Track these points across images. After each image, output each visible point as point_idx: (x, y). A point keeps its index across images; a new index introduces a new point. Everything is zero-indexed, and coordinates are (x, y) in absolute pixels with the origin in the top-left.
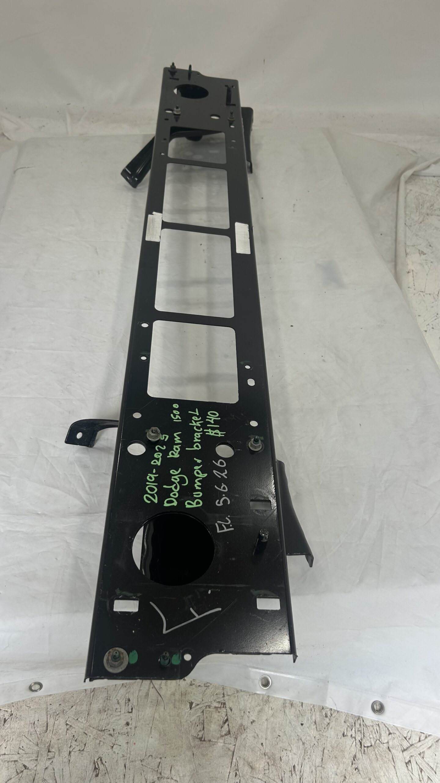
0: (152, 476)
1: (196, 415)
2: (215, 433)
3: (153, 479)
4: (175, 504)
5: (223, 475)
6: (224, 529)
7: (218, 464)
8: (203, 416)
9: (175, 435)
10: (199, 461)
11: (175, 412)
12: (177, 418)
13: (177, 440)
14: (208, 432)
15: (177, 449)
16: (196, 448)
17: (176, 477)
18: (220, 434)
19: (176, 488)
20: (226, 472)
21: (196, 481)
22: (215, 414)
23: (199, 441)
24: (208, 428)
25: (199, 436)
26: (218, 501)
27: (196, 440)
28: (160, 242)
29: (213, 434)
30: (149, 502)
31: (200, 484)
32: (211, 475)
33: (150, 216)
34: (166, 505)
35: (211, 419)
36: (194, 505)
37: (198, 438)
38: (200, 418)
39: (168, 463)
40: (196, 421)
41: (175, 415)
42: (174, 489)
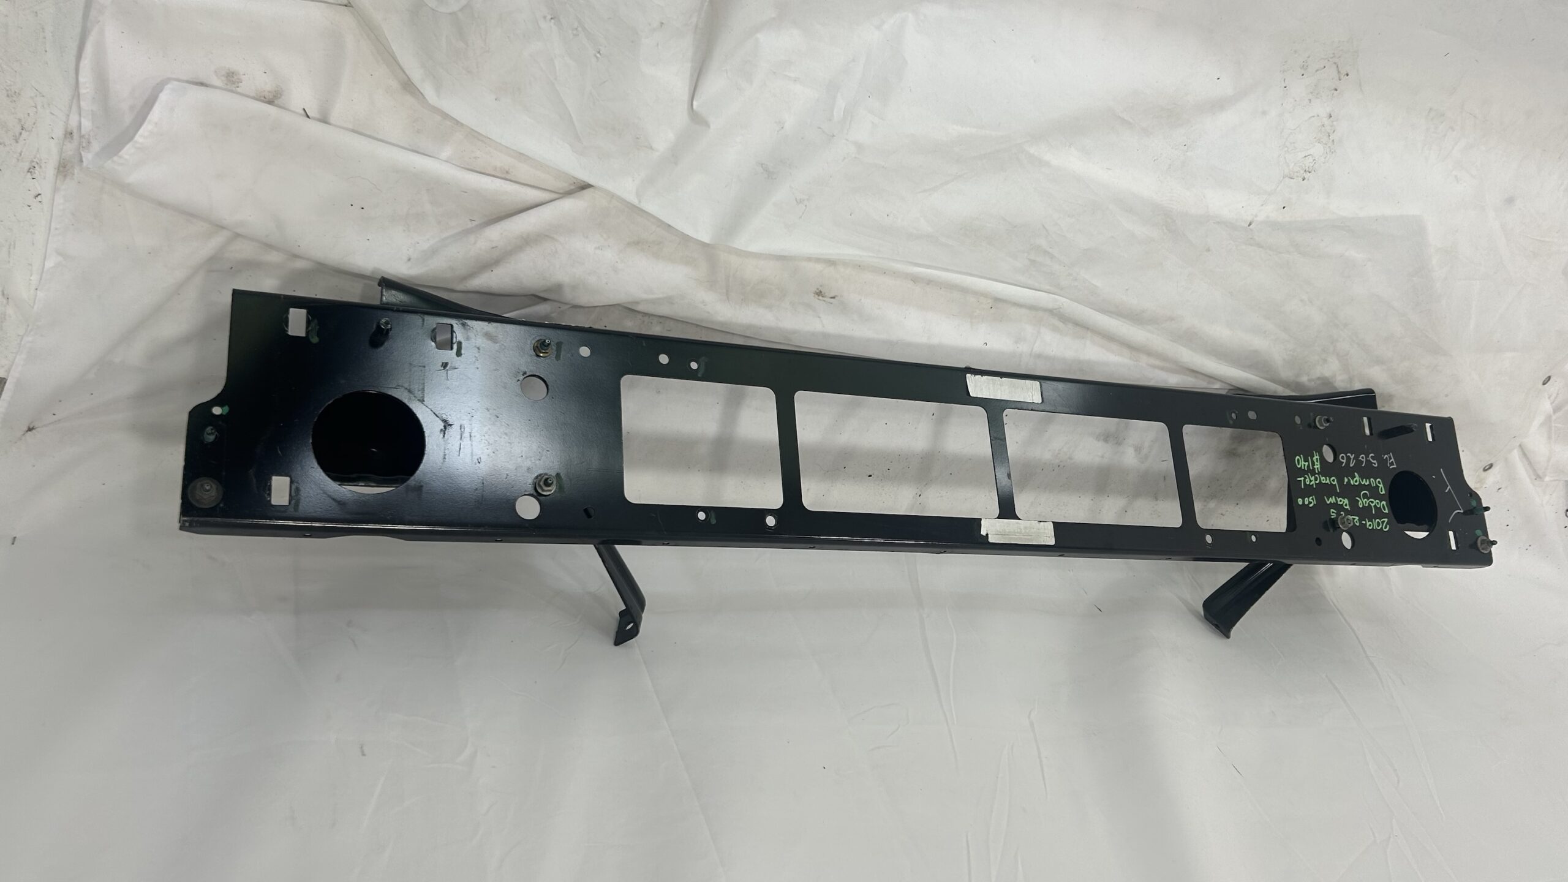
0: (1368, 524)
1: (1304, 480)
2: (1317, 461)
3: (1370, 523)
4: (1384, 503)
5: (1352, 457)
6: (1392, 462)
7: (1344, 461)
8: (1303, 472)
9: (1328, 502)
10: (1346, 480)
11: (1306, 503)
12: (1312, 501)
13: (1332, 500)
14: (1318, 468)
15: (1341, 501)
16: (1335, 483)
17: (1364, 501)
18: (1316, 457)
19: (1372, 502)
20: (1349, 454)
21: (1363, 483)
22: (1298, 460)
23: (1328, 478)
24: (1314, 469)
25: (1323, 478)
26: (1373, 465)
27: (1328, 481)
28: (1053, 522)
29: (1319, 464)
30: (1388, 526)
31: (1364, 480)
32: (1354, 469)
33: (991, 540)
34: (1387, 511)
35: (1304, 465)
36: (1381, 486)
37: (1326, 480)
38: (1306, 476)
39: (1355, 510)
40: (1311, 481)
41: (1310, 503)
42: (1374, 504)
